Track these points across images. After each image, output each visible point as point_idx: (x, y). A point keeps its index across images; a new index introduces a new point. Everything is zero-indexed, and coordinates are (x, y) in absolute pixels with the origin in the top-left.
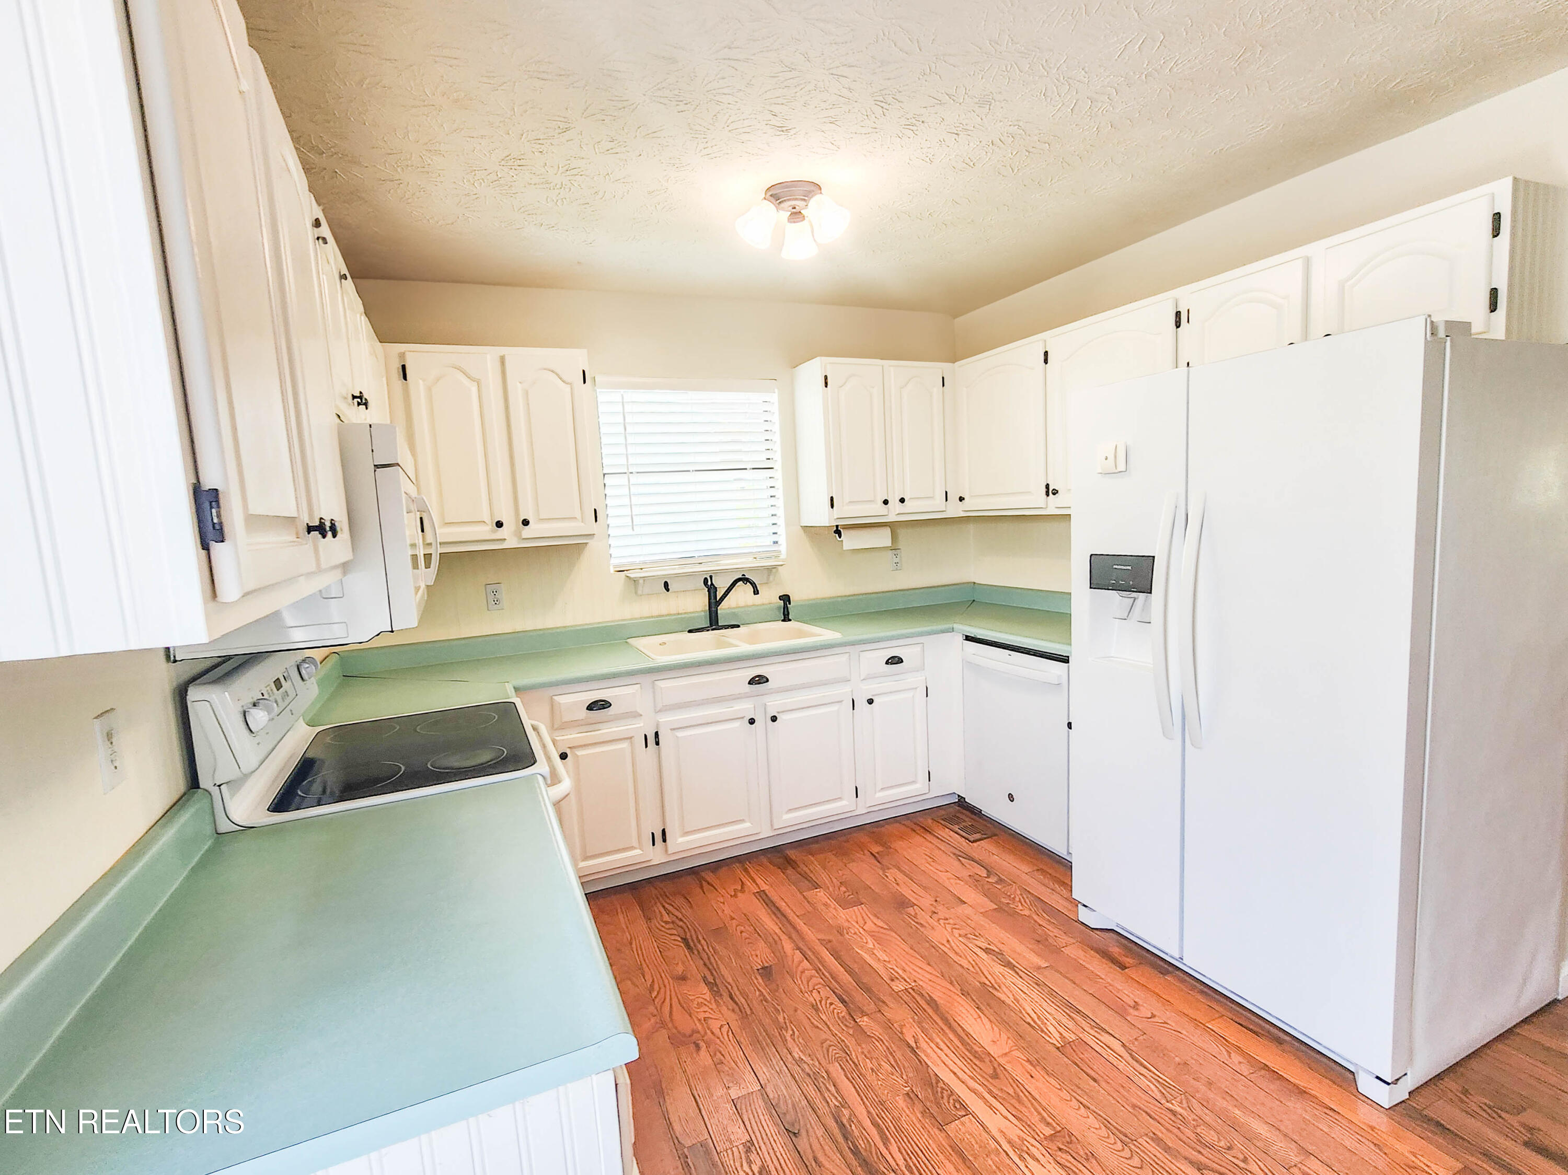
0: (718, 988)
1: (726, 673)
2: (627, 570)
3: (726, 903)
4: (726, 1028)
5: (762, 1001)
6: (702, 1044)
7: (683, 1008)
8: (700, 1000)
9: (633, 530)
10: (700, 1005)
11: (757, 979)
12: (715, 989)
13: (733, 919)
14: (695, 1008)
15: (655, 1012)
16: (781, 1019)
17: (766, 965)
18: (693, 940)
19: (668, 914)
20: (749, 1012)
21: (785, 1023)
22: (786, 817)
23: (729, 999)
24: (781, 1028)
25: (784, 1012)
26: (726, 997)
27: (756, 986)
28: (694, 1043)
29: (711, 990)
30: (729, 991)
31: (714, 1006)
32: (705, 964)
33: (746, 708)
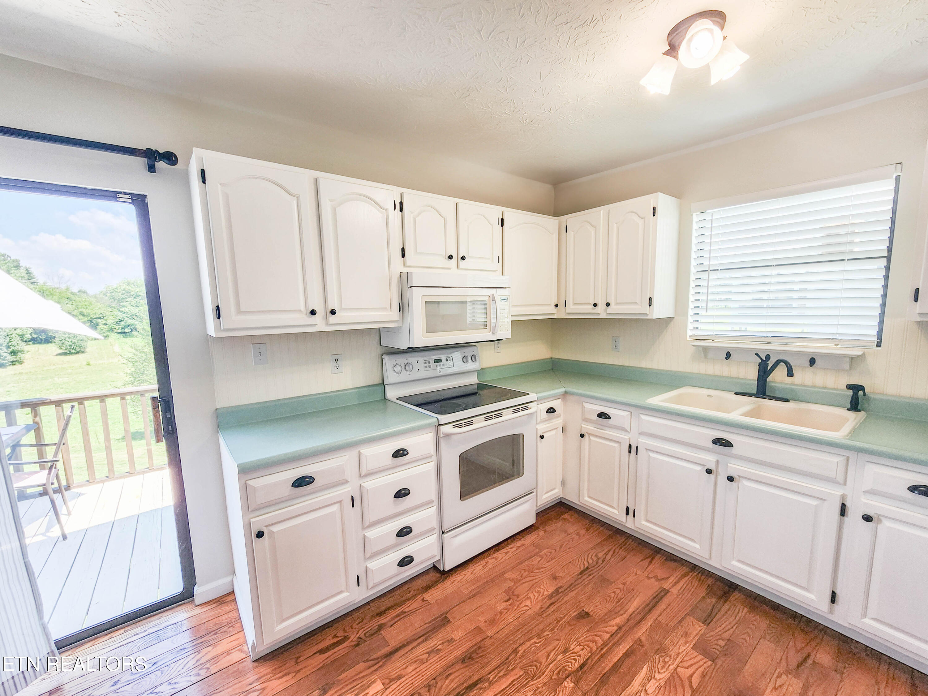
0: (555, 596)
1: (695, 427)
2: (703, 340)
3: (636, 577)
4: (527, 608)
5: (557, 619)
6: (510, 602)
7: (533, 586)
8: (542, 591)
9: (706, 312)
10: (539, 592)
11: (574, 612)
12: (554, 595)
13: (624, 584)
14: (535, 591)
15: (524, 576)
16: (547, 633)
17: (591, 614)
18: (588, 572)
19: (605, 554)
20: (543, 616)
21: (544, 637)
22: (735, 563)
23: (550, 603)
24: (539, 635)
25: (553, 633)
26: (550, 602)
27: (567, 614)
28: (510, 598)
29: (553, 593)
30: (555, 602)
31: (540, 598)
32: (572, 584)
33: (710, 459)
